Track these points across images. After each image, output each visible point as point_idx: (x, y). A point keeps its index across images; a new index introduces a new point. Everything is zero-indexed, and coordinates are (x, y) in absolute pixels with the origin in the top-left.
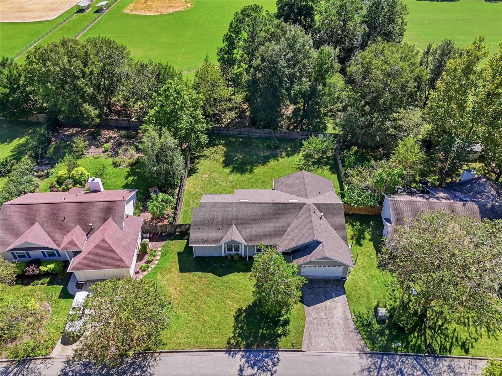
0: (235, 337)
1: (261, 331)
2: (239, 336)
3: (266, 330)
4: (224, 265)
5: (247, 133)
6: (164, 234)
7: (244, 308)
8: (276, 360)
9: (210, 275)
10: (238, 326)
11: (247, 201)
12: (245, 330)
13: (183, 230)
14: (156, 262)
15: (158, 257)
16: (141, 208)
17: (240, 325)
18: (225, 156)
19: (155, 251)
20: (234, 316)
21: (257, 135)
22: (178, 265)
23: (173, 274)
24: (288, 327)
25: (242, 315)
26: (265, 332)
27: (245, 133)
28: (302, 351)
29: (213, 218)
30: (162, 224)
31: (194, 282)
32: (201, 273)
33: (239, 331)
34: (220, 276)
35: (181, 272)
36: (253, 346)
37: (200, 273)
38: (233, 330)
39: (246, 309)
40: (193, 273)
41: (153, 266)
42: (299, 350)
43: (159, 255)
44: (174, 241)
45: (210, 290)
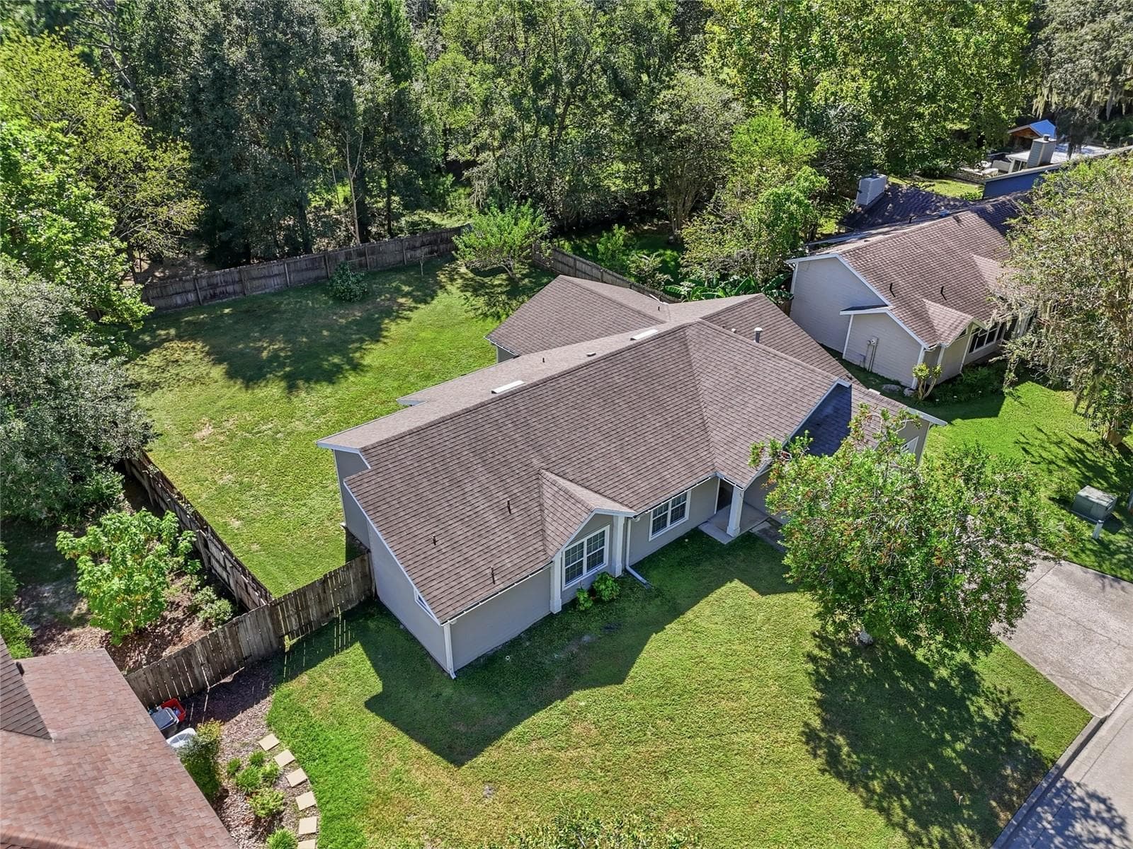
0: (915, 835)
1: (948, 752)
2: (924, 825)
3: (956, 739)
4: (586, 638)
5: (238, 288)
6: (228, 679)
7: (816, 723)
8: (1095, 806)
9: (580, 698)
10: (873, 792)
11: (518, 383)
12: (908, 786)
13: (314, 613)
14: (306, 800)
15: (297, 776)
16: (29, 631)
17: (876, 786)
18: (218, 361)
19: (258, 761)
20: (823, 771)
21: (275, 283)
22: (414, 745)
23: (435, 796)
24: (987, 684)
25: (839, 748)
26: (959, 746)
27: (230, 289)
28: (1102, 722)
29: (458, 483)
30: (179, 647)
31: (548, 761)
32: (542, 714)
33: (903, 807)
34: (619, 679)
35: (459, 764)
36: (997, 817)
37: (540, 717)
38: (881, 821)
39: (824, 721)
40: (510, 735)
41: (309, 825)
42: (1093, 723)
43: (290, 766)
44: (304, 678)
45: (642, 748)
